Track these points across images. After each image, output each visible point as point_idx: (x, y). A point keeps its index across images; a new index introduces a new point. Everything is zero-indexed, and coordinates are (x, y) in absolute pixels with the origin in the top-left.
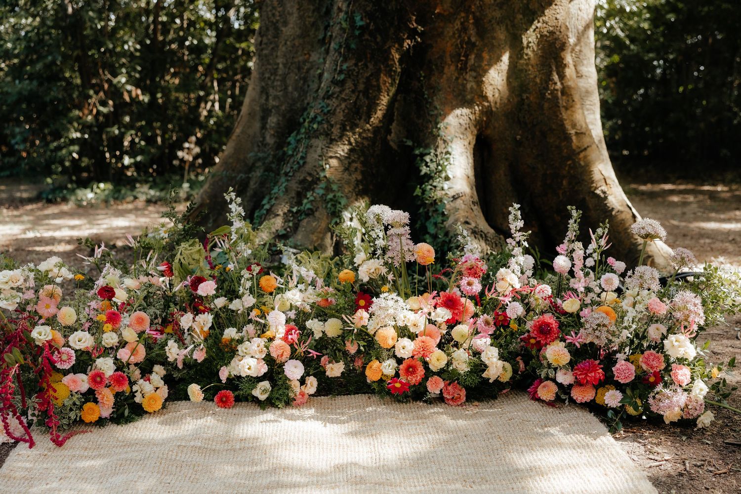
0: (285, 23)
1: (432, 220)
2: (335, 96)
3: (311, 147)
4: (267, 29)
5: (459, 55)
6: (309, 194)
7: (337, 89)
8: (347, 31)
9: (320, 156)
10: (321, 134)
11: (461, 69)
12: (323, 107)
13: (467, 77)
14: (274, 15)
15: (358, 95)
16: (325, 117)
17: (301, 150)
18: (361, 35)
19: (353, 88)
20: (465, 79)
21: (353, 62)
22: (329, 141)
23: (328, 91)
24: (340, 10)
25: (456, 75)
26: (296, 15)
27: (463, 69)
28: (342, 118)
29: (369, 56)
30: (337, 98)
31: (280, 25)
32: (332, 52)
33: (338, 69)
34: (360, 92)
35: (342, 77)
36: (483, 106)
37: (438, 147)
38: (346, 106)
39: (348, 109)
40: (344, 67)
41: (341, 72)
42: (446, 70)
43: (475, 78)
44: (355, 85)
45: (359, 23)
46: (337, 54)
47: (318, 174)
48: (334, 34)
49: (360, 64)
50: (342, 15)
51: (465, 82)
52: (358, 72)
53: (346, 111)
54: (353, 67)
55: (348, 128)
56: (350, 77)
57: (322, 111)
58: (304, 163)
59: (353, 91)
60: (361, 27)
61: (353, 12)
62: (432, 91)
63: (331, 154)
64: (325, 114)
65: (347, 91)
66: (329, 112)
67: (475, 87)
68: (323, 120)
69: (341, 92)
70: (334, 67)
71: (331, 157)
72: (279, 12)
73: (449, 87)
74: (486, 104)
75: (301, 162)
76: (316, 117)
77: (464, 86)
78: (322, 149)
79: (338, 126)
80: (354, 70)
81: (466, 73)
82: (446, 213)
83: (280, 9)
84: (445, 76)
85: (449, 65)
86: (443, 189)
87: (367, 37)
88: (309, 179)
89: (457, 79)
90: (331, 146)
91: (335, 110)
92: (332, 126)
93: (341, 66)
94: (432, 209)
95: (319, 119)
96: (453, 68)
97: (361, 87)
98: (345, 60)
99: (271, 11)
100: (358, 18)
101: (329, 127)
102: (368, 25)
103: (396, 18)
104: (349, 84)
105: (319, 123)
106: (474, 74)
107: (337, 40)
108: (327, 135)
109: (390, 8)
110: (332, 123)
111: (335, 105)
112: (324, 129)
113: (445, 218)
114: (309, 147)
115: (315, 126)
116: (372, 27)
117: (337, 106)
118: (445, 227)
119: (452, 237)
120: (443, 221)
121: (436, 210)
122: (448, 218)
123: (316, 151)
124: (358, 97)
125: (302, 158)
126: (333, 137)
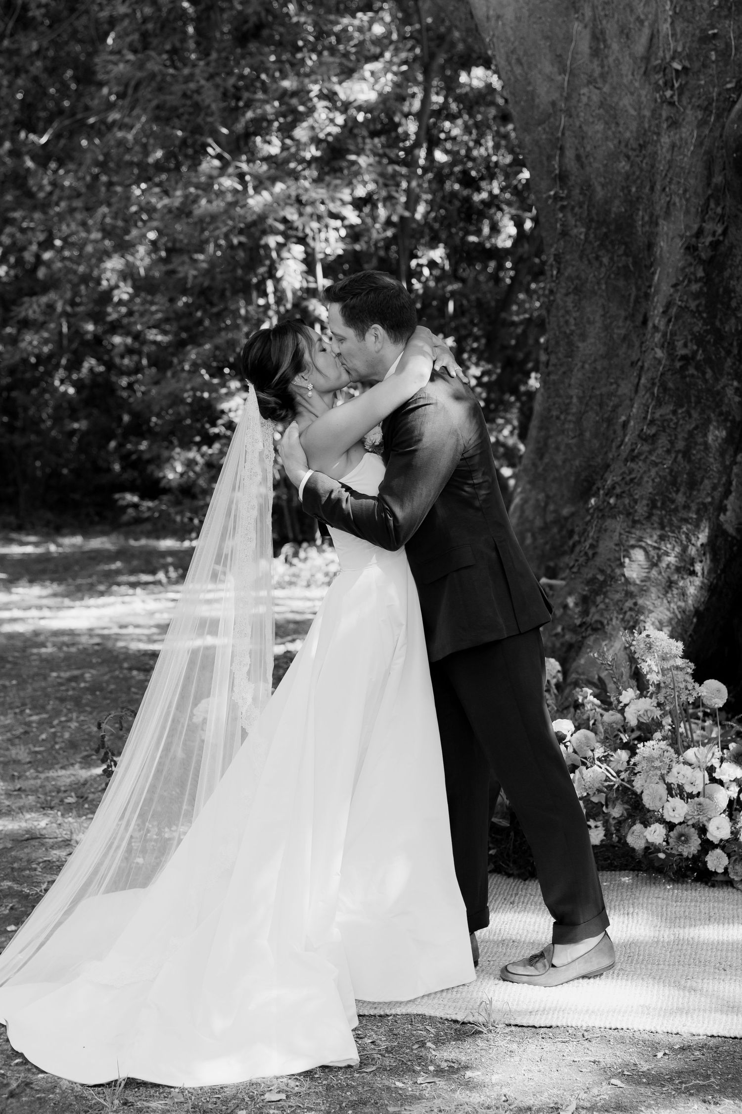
0: (583, 337)
2: (643, 457)
3: (606, 530)
4: (557, 343)
6: (599, 599)
7: (646, 448)
8: (663, 362)
9: (617, 545)
10: (620, 513)
12: (624, 473)
14: (567, 322)
15: (676, 457)
16: (627, 488)
17: (591, 534)
18: (683, 368)
19: (669, 447)
21: (671, 407)
22: (630, 523)
23: (633, 450)
24: (656, 328)
26: (599, 324)
28: (651, 490)
29: (693, 399)
30: (644, 461)
31: (575, 338)
32: (642, 392)
33: (649, 417)
34: (678, 452)
35: (653, 430)
38: (657, 473)
39: (660, 477)
40: (657, 416)
41: (652, 422)
44: (672, 443)
45: (682, 352)
46: (648, 395)
47: (613, 571)
48: (646, 365)
49: (680, 411)
50: (658, 336)
52: (676, 424)
53: (658, 480)
54: (671, 416)
55: (659, 504)
56: (664, 431)
57: (623, 479)
58: (594, 554)
59: (668, 452)
60: (684, 358)
61: (673, 334)
63: (632, 542)
64: (626, 484)
65: (660, 451)
66: (632, 480)
68: (623, 492)
69: (650, 452)
70: (643, 415)
71: (633, 547)
72: (575, 319)
75: (590, 553)
76: (614, 488)
78: (620, 534)
79: (645, 502)
80: (672, 420)
83: (577, 315)
87: (691, 371)
88: (601, 578)
90: (633, 530)
91: (641, 478)
92: (636, 502)
93: (653, 413)
95: (618, 490)
97: (680, 445)
98: (659, 404)
99: (563, 316)
100: (679, 344)
101: (632, 504)
102: (695, 353)
103: (735, 343)
104: (663, 441)
105: (619, 497)
107: (650, 374)
108: (629, 514)
109: (727, 329)
110: (637, 497)
111: (641, 471)
112: (625, 505)
114: (601, 530)
115: (612, 501)
116: (700, 356)
117: (645, 472)
123: (611, 537)
124: (675, 460)
125: (592, 546)
126: (636, 518)
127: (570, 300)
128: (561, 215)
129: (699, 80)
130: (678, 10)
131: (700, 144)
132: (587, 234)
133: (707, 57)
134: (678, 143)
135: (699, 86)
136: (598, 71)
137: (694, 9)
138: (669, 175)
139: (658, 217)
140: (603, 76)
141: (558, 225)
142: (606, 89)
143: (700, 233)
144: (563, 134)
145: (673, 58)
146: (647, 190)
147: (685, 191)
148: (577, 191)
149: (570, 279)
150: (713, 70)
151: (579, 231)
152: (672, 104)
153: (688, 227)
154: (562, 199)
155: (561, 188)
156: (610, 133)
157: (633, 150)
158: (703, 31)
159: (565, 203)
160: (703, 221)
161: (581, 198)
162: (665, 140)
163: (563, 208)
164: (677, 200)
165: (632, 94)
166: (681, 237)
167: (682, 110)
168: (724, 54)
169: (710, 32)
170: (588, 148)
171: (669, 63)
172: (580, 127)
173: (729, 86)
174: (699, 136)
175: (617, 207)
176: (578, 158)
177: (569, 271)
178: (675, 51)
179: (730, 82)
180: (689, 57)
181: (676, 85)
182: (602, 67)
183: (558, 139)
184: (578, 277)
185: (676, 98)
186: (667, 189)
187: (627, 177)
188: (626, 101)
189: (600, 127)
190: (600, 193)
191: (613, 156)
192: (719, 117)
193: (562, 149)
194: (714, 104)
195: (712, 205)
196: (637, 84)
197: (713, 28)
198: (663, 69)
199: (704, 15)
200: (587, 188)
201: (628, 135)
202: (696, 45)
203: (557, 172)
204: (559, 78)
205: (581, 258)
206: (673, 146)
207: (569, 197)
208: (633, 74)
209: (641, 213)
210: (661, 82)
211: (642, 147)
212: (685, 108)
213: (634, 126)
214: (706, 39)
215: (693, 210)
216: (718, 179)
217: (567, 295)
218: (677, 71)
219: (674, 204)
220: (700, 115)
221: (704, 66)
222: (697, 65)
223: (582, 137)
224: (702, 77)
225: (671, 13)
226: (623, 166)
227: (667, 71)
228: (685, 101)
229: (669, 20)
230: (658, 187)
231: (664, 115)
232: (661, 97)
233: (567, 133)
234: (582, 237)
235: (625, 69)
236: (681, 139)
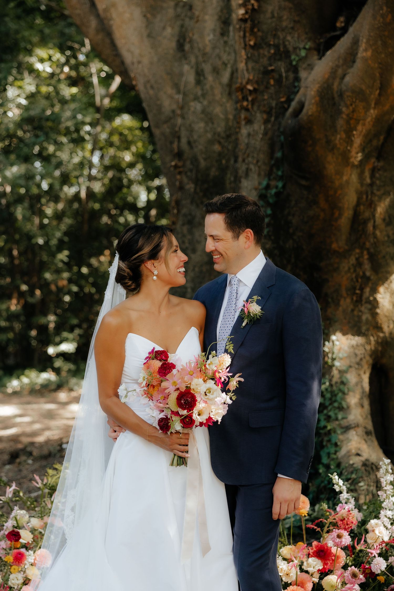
1: (326, 450)
5: (355, 288)
11: (357, 301)
13: (363, 309)
20: (361, 311)
25: (351, 307)
27: (359, 301)
36: (378, 336)
37: (333, 377)
42: (342, 302)
43: (370, 310)
51: (360, 314)
62: (328, 322)
67: (370, 318)
73: (345, 318)
74: (381, 335)
77: (359, 317)
81: (362, 305)
82: (339, 443)
83: (189, 237)
84: (341, 309)
85: (345, 298)
86: (337, 419)
89: (353, 310)
94: (326, 439)
96: (348, 300)
106: (369, 306)
113: (337, 449)
118: (337, 458)
119: (343, 469)
120: (335, 453)
121: (329, 441)
122: (340, 449)
127: (185, 229)
128: (178, 177)
129: (263, 95)
130: (249, 55)
131: (265, 134)
132: (195, 189)
133: (268, 83)
134: (252, 133)
135: (264, 100)
136: (200, 93)
137: (259, 55)
138: (248, 152)
139: (241, 177)
140: (204, 95)
141: (177, 183)
142: (205, 103)
143: (268, 187)
144: (180, 128)
145: (247, 83)
146: (232, 162)
147: (258, 161)
148: (188, 163)
149: (185, 215)
150: (272, 90)
151: (190, 187)
152: (247, 110)
153: (260, 184)
154: (179, 167)
155: (179, 160)
156: (208, 129)
157: (223, 138)
158: (265, 67)
159: (181, 169)
160: (269, 179)
161: (191, 167)
162: (244, 131)
163: (180, 173)
164: (252, 167)
165: (221, 105)
166: (256, 189)
167: (253, 113)
168: (279, 81)
169: (270, 68)
170: (195, 137)
171: (245, 87)
172: (190, 125)
173: (283, 100)
174: (265, 129)
175: (213, 172)
176: (189, 143)
177: (184, 211)
178: (249, 80)
179: (283, 97)
180: (257, 82)
181: (250, 99)
182: (202, 89)
183: (176, 132)
184: (190, 214)
185: (250, 106)
186: (246, 161)
187: (220, 154)
188: (218, 110)
189: (202, 125)
190: (203, 164)
191: (211, 142)
192: (277, 118)
193: (179, 138)
194: (274, 111)
195: (275, 170)
196: (224, 100)
197: (271, 65)
198: (241, 89)
199: (265, 59)
200: (195, 160)
201: (219, 129)
202: (261, 76)
203: (176, 150)
204: (177, 97)
205: (192, 202)
206: (249, 135)
207: (184, 166)
208: (222, 94)
209: (229, 176)
210: (240, 97)
211: (228, 136)
212: (256, 112)
213: (223, 124)
214: (266, 73)
215: (263, 173)
216: (279, 154)
217: (183, 225)
218: (250, 90)
219: (251, 170)
220: (265, 116)
221: (267, 88)
222: (262, 88)
223: (191, 130)
224: (265, 94)
225: (245, 57)
226: (217, 148)
227: (244, 91)
228: (255, 108)
229: (244, 61)
230: (240, 159)
231: (243, 116)
232: (240, 106)
233: (182, 129)
234: (192, 190)
235: (218, 91)
236: (254, 130)
